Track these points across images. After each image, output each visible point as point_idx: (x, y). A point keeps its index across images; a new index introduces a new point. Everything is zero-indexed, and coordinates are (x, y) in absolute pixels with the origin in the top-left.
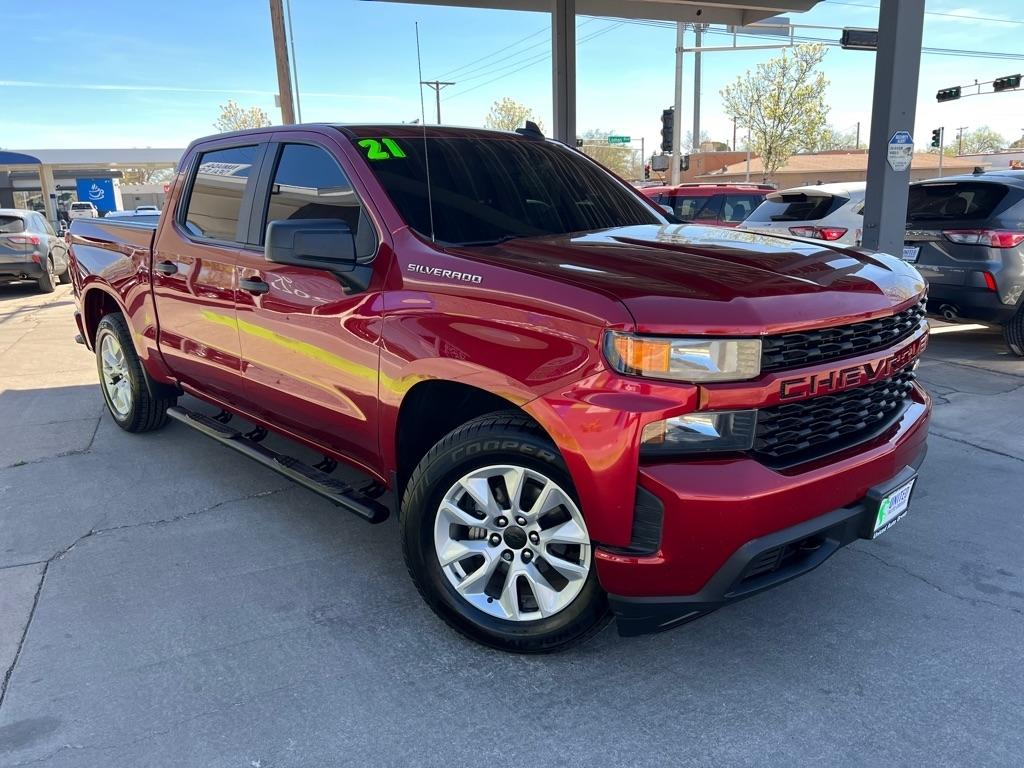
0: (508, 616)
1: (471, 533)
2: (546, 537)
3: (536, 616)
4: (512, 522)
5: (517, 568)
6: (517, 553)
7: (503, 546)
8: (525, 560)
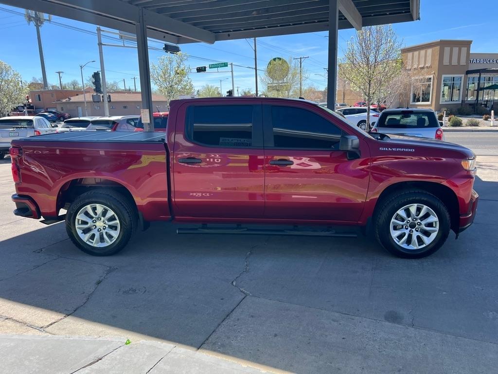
0: (415, 248)
1: (398, 227)
2: (423, 222)
3: (424, 246)
4: (411, 221)
5: (415, 234)
6: (414, 230)
7: (409, 229)
8: (417, 231)
